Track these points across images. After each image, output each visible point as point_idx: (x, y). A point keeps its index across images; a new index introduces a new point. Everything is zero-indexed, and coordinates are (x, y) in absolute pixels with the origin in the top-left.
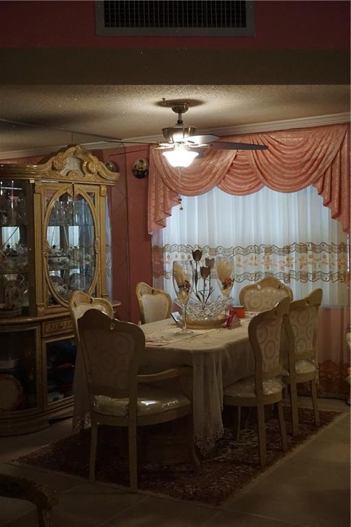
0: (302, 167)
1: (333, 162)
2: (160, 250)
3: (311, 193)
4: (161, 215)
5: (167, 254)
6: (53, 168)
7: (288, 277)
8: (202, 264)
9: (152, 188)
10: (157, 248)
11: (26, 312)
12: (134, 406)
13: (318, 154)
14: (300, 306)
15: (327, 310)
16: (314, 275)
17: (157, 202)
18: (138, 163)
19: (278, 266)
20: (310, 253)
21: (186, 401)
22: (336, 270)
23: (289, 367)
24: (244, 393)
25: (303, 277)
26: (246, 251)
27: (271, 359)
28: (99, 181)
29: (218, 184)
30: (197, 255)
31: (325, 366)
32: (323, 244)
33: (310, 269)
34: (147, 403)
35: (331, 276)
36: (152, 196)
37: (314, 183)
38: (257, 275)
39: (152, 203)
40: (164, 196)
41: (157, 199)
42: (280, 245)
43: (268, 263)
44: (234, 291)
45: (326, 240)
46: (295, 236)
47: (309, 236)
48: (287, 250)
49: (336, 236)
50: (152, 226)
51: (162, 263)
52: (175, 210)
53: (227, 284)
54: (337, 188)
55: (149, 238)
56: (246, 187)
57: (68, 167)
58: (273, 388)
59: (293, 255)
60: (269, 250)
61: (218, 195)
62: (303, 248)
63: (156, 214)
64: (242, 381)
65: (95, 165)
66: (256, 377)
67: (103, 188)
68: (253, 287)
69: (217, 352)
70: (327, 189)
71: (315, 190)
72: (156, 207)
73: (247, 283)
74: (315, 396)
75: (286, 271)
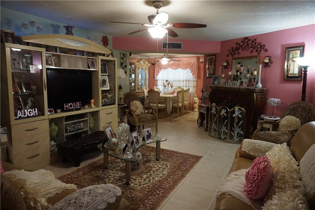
0: (187, 64)
1: (193, 64)
2: (157, 81)
3: (188, 70)
4: (157, 73)
5: (158, 81)
6: (140, 63)
7: (183, 86)
8: (168, 82)
9: (156, 67)
10: (156, 80)
11: (133, 91)
12: (157, 106)
13: (190, 62)
14: (185, 91)
15: (191, 93)
16: (188, 86)
17: (157, 70)
18: (152, 62)
19: (181, 85)
20: (188, 82)
21: (165, 105)
22: (193, 85)
23: (183, 102)
24: (176, 105)
25: (186, 86)
26: (175, 81)
27: (180, 100)
28: (147, 66)
29: (170, 67)
30: (167, 81)
31: (190, 104)
32: (190, 80)
33: (188, 85)
34: (159, 105)
35: (192, 86)
36: (156, 69)
37: (189, 68)
38: (177, 86)
39: (156, 70)
40: (158, 69)
41: (157, 68)
42: (182, 80)
43: (179, 84)
44: (173, 88)
45: (191, 79)
46: (185, 79)
47: (188, 78)
48: (183, 81)
49: (193, 79)
50: (155, 75)
51: (157, 83)
52: (160, 72)
53: (172, 87)
54: (193, 69)
55: (154, 78)
56: (176, 68)
57: (142, 63)
58: (180, 104)
59: (184, 82)
60: (180, 81)
61: (170, 69)
62: (186, 81)
63: (156, 73)
64: (175, 103)
65: (147, 63)
66: (178, 102)
67: (148, 67)
68: (176, 88)
69: (171, 97)
70: (192, 69)
71: (189, 70)
72: (156, 71)
73: (175, 88)
74: (187, 110)
75: (183, 85)
